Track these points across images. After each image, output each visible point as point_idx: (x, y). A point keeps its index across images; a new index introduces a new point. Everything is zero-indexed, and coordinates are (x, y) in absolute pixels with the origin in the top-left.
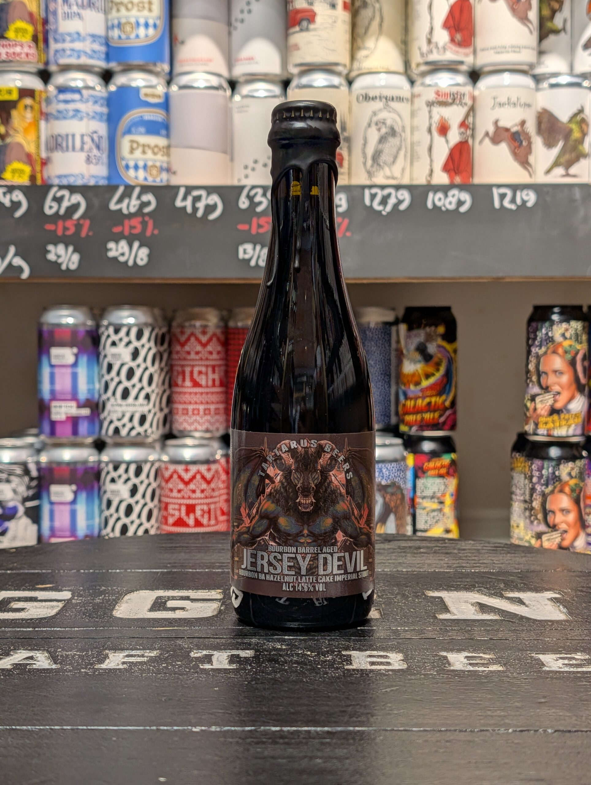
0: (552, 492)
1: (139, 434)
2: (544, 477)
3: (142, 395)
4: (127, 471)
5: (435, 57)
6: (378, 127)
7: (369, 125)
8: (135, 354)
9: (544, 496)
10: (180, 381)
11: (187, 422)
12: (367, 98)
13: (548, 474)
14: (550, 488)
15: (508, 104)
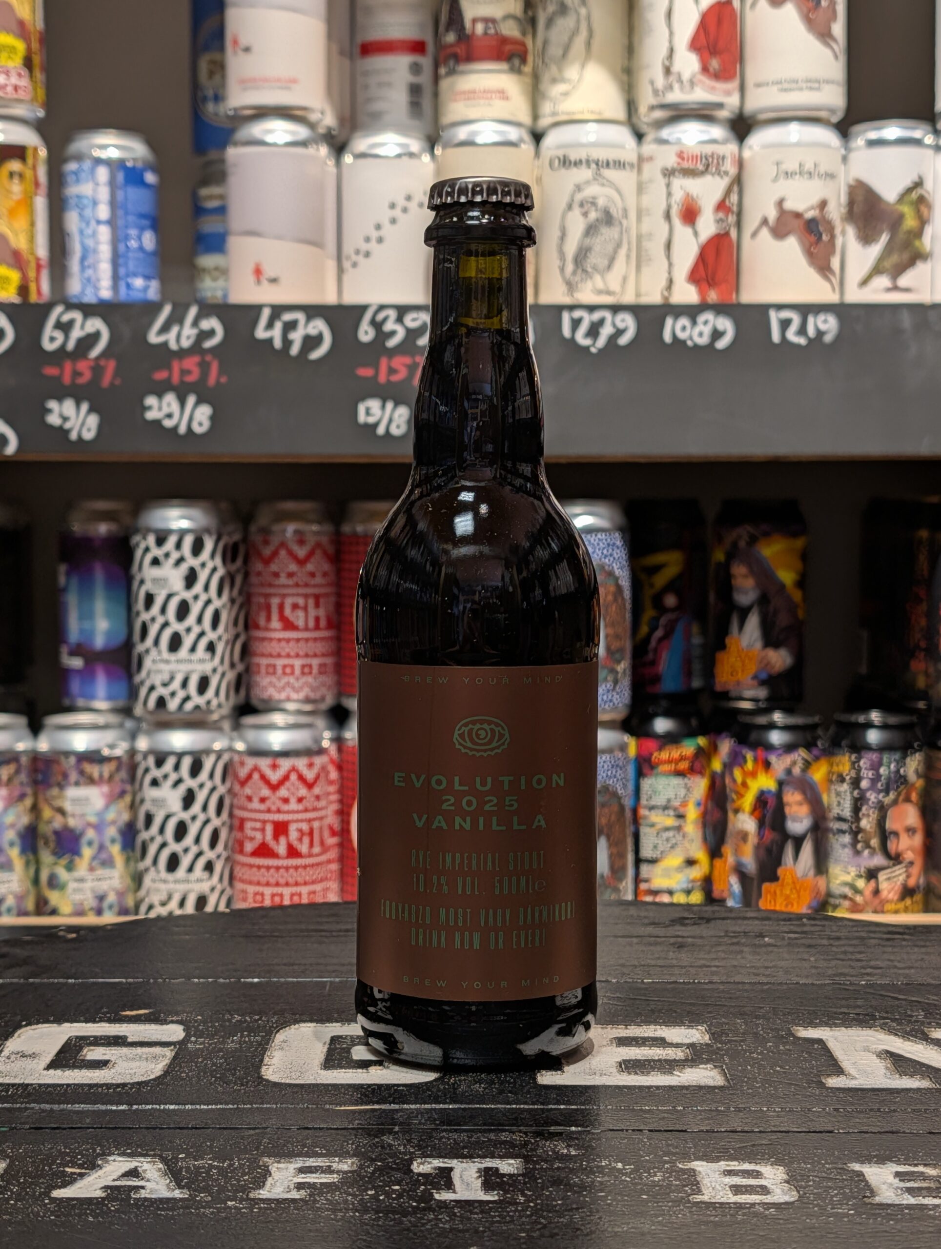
0: (895, 802)
1: (197, 707)
2: (883, 778)
3: (203, 644)
4: (177, 767)
5: (676, 96)
6: (584, 210)
7: (570, 207)
8: (191, 579)
9: (882, 810)
10: (262, 622)
11: (275, 686)
12: (565, 162)
13: (889, 772)
14: (892, 796)
15: (800, 173)
